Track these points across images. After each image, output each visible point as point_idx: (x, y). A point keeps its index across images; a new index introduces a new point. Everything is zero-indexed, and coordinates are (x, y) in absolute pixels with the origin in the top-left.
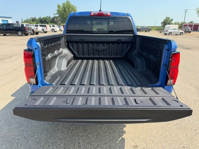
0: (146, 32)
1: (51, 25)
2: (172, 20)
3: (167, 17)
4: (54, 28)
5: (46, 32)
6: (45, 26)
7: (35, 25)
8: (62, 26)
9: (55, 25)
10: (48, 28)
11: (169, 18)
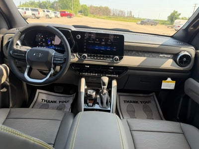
0: (152, 25)
1: (45, 10)
2: (180, 14)
3: (174, 11)
4: (48, 13)
5: (38, 18)
6: (37, 10)
7: (25, 8)
8: (58, 12)
9: (50, 11)
10: (40, 13)
11: (176, 12)
